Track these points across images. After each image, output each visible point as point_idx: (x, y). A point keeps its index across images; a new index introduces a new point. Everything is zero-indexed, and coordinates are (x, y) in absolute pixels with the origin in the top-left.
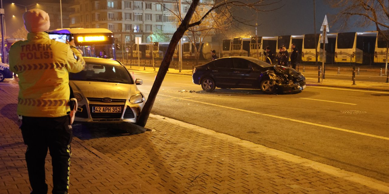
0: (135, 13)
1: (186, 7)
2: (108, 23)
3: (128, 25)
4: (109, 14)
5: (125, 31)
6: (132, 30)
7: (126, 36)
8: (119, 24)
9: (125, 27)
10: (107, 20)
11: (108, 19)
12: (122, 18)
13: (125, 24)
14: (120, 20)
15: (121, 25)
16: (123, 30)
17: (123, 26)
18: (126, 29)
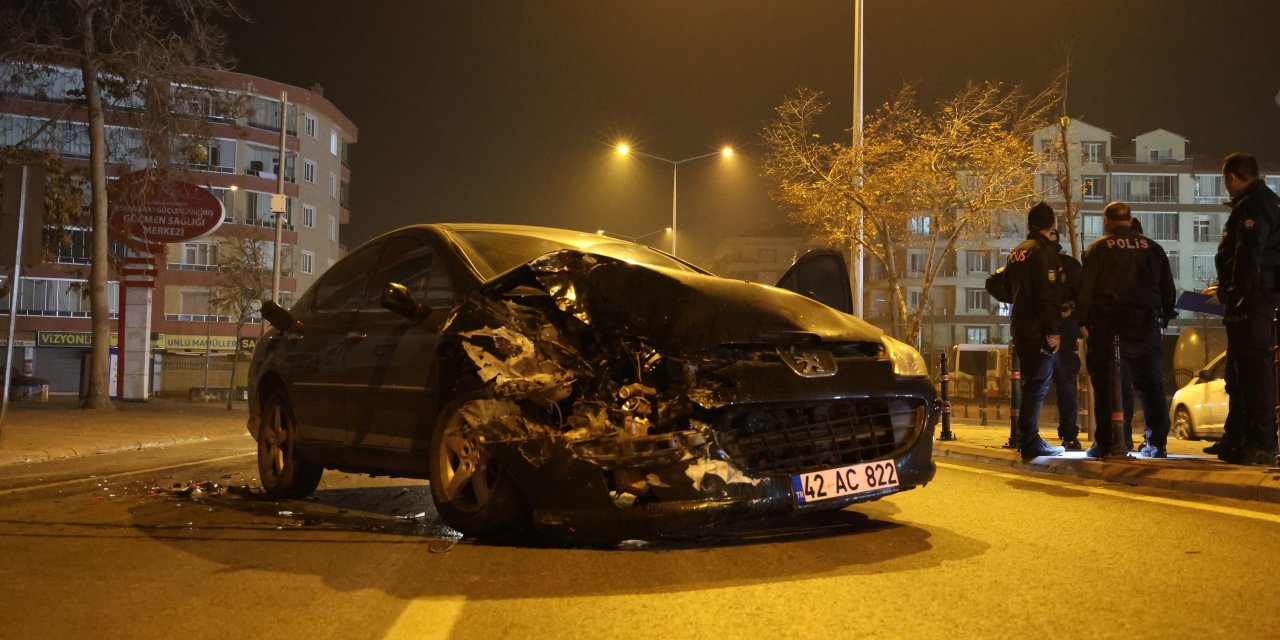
0: (1003, 250)
1: (1207, 223)
2: (908, 288)
3: (976, 291)
4: (914, 257)
5: (967, 311)
6: (992, 309)
7: (967, 328)
8: (947, 288)
9: (964, 300)
10: (905, 276)
11: (909, 274)
12: (955, 268)
13: (967, 289)
14: (949, 274)
15: (954, 293)
16: (960, 310)
17: (961, 296)
18: (969, 305)
